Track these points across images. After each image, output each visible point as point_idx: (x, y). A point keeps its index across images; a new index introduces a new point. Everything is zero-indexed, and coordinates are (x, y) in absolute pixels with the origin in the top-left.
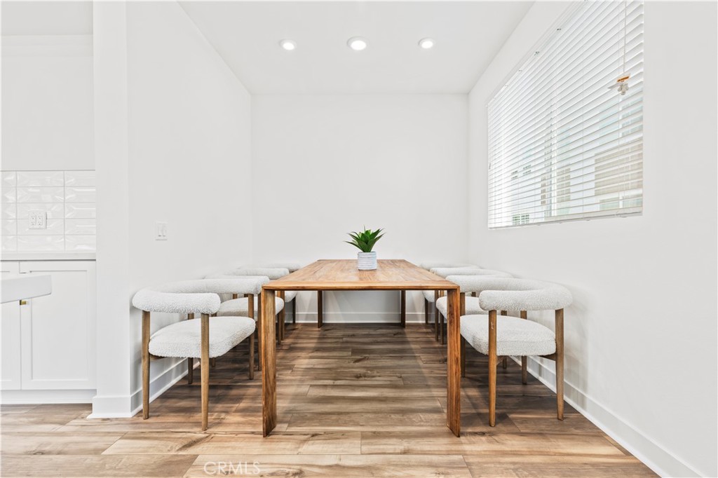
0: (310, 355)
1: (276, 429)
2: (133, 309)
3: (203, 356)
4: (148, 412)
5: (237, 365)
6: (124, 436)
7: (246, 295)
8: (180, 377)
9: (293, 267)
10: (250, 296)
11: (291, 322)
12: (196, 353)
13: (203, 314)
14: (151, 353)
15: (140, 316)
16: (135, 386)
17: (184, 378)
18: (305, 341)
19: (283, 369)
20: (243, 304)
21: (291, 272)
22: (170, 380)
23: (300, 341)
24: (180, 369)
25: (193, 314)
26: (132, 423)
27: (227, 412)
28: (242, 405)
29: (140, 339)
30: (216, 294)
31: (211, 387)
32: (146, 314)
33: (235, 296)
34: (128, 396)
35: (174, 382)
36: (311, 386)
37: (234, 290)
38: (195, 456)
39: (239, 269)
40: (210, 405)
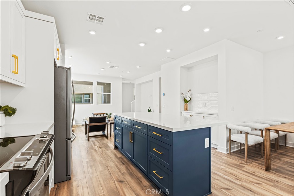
0: (291, 158)
1: (270, 171)
2: (227, 128)
3: (246, 144)
4: (230, 154)
5: (256, 152)
6: (226, 156)
7: (260, 130)
8: (237, 149)
9: (284, 122)
10: (262, 131)
11: (284, 145)
12: (244, 142)
13: (246, 132)
14: (231, 139)
15: (229, 130)
16: (227, 147)
17: (238, 150)
18: (290, 154)
19: (275, 159)
20: (259, 132)
21: (282, 123)
22: (234, 149)
23: (287, 153)
24: (238, 147)
25: (241, 132)
26: (226, 155)
27: (253, 162)
28: (258, 162)
29: (228, 135)
30: (250, 128)
31: (248, 155)
32: (230, 130)
33: (256, 129)
34: (225, 149)
35: (236, 150)
36: (288, 167)
37: (256, 128)
38: (244, 166)
39: (257, 120)
40: (248, 159)
